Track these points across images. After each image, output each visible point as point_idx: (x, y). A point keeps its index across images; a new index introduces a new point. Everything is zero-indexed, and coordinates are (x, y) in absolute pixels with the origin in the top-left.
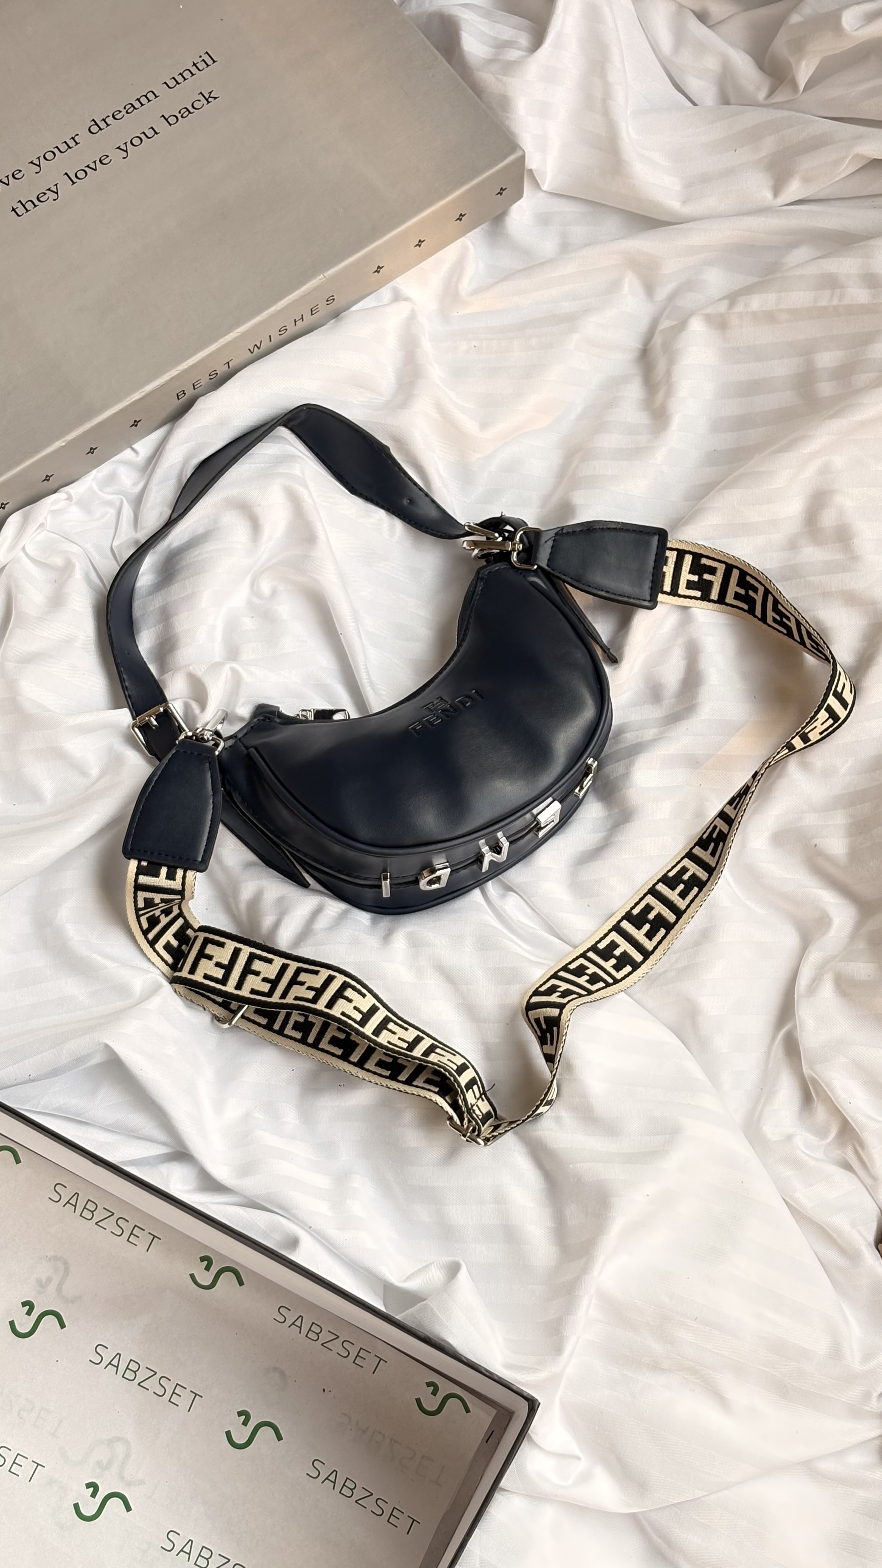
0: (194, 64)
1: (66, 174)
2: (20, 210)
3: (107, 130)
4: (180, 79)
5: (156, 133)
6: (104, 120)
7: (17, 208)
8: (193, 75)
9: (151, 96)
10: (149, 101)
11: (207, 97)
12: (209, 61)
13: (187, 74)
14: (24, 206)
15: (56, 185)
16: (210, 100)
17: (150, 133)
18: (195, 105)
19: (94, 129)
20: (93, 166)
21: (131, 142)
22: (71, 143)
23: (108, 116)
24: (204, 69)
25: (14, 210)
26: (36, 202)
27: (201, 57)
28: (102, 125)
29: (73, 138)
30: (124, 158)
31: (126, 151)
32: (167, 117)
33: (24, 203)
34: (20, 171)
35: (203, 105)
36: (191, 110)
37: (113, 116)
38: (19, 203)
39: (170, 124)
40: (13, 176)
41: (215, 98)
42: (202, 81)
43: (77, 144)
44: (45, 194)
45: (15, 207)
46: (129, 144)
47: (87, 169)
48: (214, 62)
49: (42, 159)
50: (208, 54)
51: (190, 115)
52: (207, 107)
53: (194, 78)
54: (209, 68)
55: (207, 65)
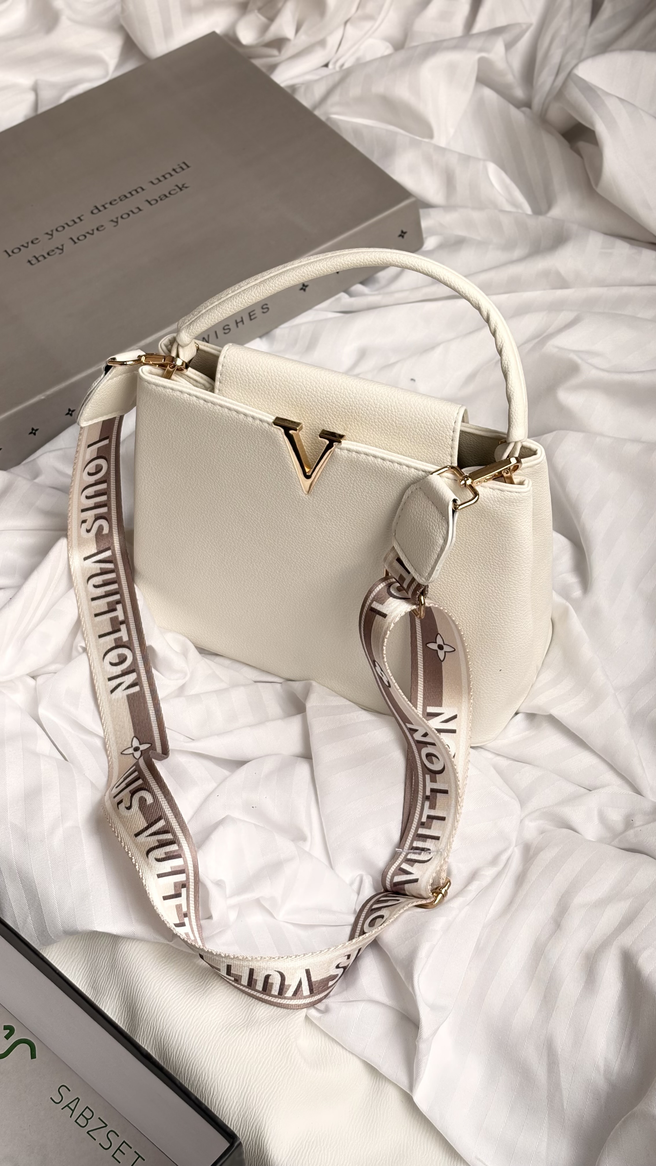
0: (174, 170)
1: (71, 239)
2: (34, 261)
3: (104, 211)
4: (162, 179)
5: (140, 210)
6: (103, 206)
7: (32, 260)
8: (171, 175)
9: (139, 190)
10: (138, 192)
11: (180, 186)
12: (184, 167)
13: (167, 176)
14: (37, 259)
15: (63, 245)
16: (183, 189)
17: (136, 211)
18: (172, 192)
19: (95, 211)
20: (91, 232)
21: (122, 217)
22: (77, 220)
23: (106, 204)
24: (180, 172)
25: (29, 261)
26: (46, 256)
27: (179, 165)
28: (101, 208)
29: (79, 218)
30: (115, 226)
31: (117, 222)
32: (149, 200)
33: (37, 256)
34: (37, 239)
35: (177, 192)
36: (168, 195)
37: (111, 203)
38: (34, 259)
39: (151, 205)
40: (32, 242)
41: (186, 187)
42: (179, 179)
43: (81, 220)
44: (53, 251)
45: (30, 259)
46: (120, 219)
47: (87, 235)
48: (188, 167)
49: (55, 231)
50: (184, 163)
51: (167, 199)
52: (180, 193)
53: (172, 177)
54: (184, 171)
55: (183, 169)
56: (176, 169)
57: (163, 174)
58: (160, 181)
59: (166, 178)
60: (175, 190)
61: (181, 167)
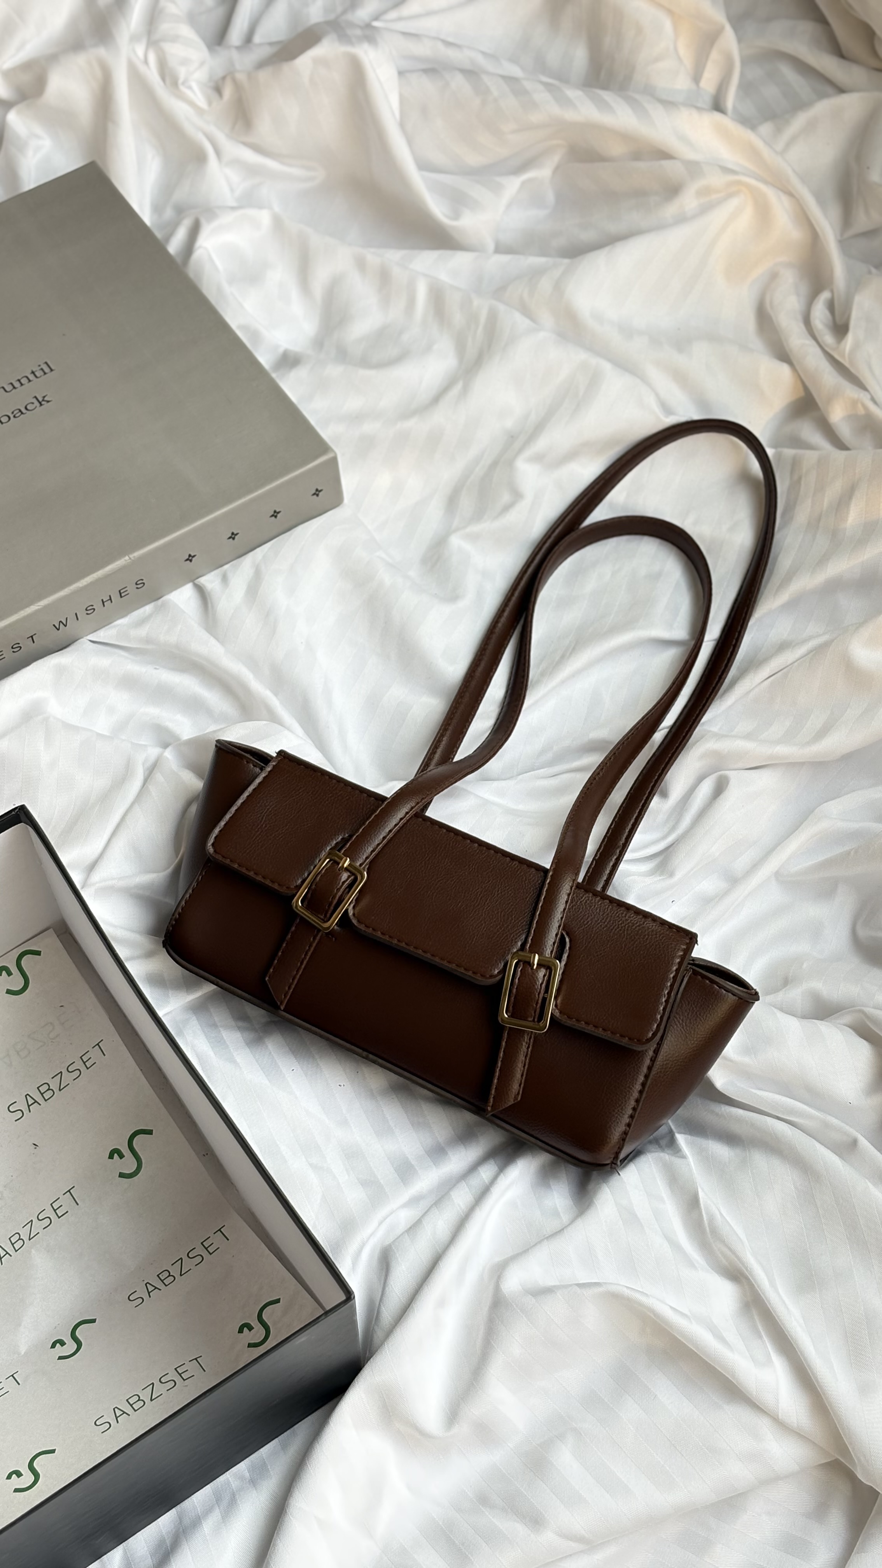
0: (33, 372)
4: (17, 384)
11: (40, 399)
12: (47, 370)
13: (24, 381)
16: (43, 403)
18: (28, 407)
24: (41, 376)
27: (39, 366)
35: (35, 408)
36: (24, 410)
41: (48, 402)
42: (39, 387)
48: (52, 370)
50: (46, 363)
51: (22, 415)
52: (39, 409)
53: (31, 383)
54: (46, 375)
55: (45, 373)
56: (36, 371)
57: (20, 378)
58: (14, 388)
59: (22, 385)
60: (33, 403)
61: (42, 369)
